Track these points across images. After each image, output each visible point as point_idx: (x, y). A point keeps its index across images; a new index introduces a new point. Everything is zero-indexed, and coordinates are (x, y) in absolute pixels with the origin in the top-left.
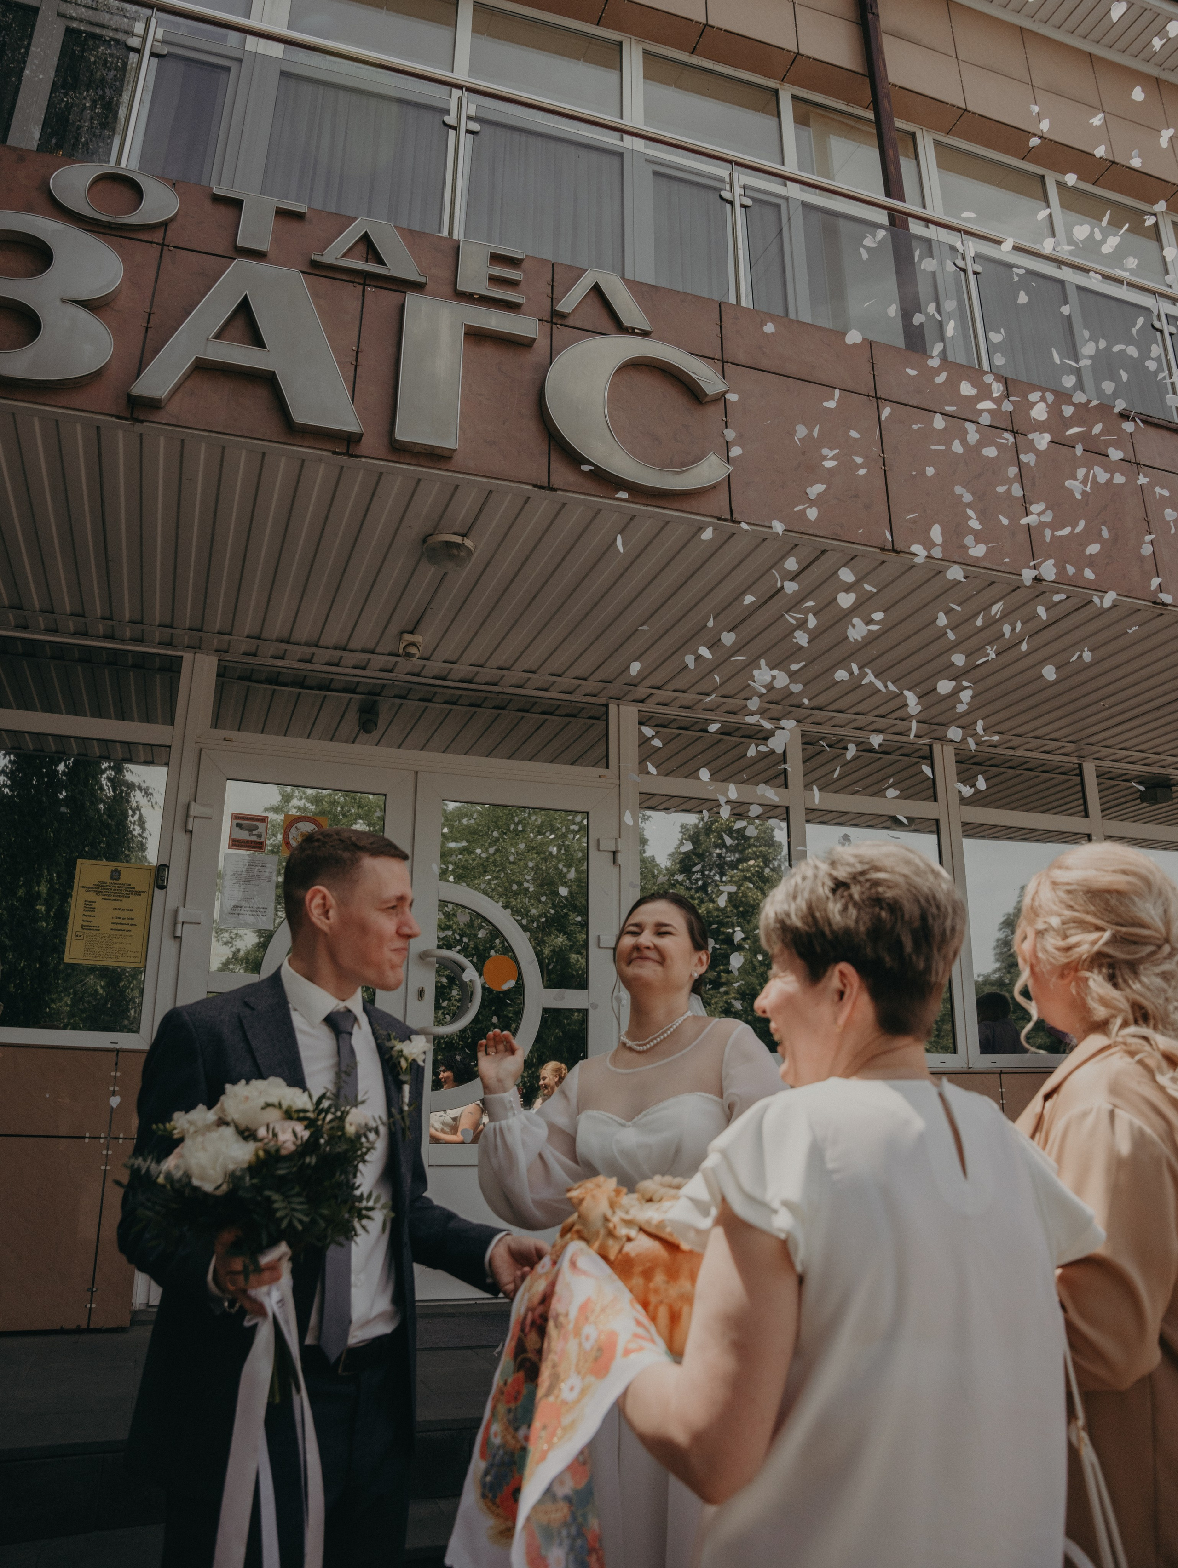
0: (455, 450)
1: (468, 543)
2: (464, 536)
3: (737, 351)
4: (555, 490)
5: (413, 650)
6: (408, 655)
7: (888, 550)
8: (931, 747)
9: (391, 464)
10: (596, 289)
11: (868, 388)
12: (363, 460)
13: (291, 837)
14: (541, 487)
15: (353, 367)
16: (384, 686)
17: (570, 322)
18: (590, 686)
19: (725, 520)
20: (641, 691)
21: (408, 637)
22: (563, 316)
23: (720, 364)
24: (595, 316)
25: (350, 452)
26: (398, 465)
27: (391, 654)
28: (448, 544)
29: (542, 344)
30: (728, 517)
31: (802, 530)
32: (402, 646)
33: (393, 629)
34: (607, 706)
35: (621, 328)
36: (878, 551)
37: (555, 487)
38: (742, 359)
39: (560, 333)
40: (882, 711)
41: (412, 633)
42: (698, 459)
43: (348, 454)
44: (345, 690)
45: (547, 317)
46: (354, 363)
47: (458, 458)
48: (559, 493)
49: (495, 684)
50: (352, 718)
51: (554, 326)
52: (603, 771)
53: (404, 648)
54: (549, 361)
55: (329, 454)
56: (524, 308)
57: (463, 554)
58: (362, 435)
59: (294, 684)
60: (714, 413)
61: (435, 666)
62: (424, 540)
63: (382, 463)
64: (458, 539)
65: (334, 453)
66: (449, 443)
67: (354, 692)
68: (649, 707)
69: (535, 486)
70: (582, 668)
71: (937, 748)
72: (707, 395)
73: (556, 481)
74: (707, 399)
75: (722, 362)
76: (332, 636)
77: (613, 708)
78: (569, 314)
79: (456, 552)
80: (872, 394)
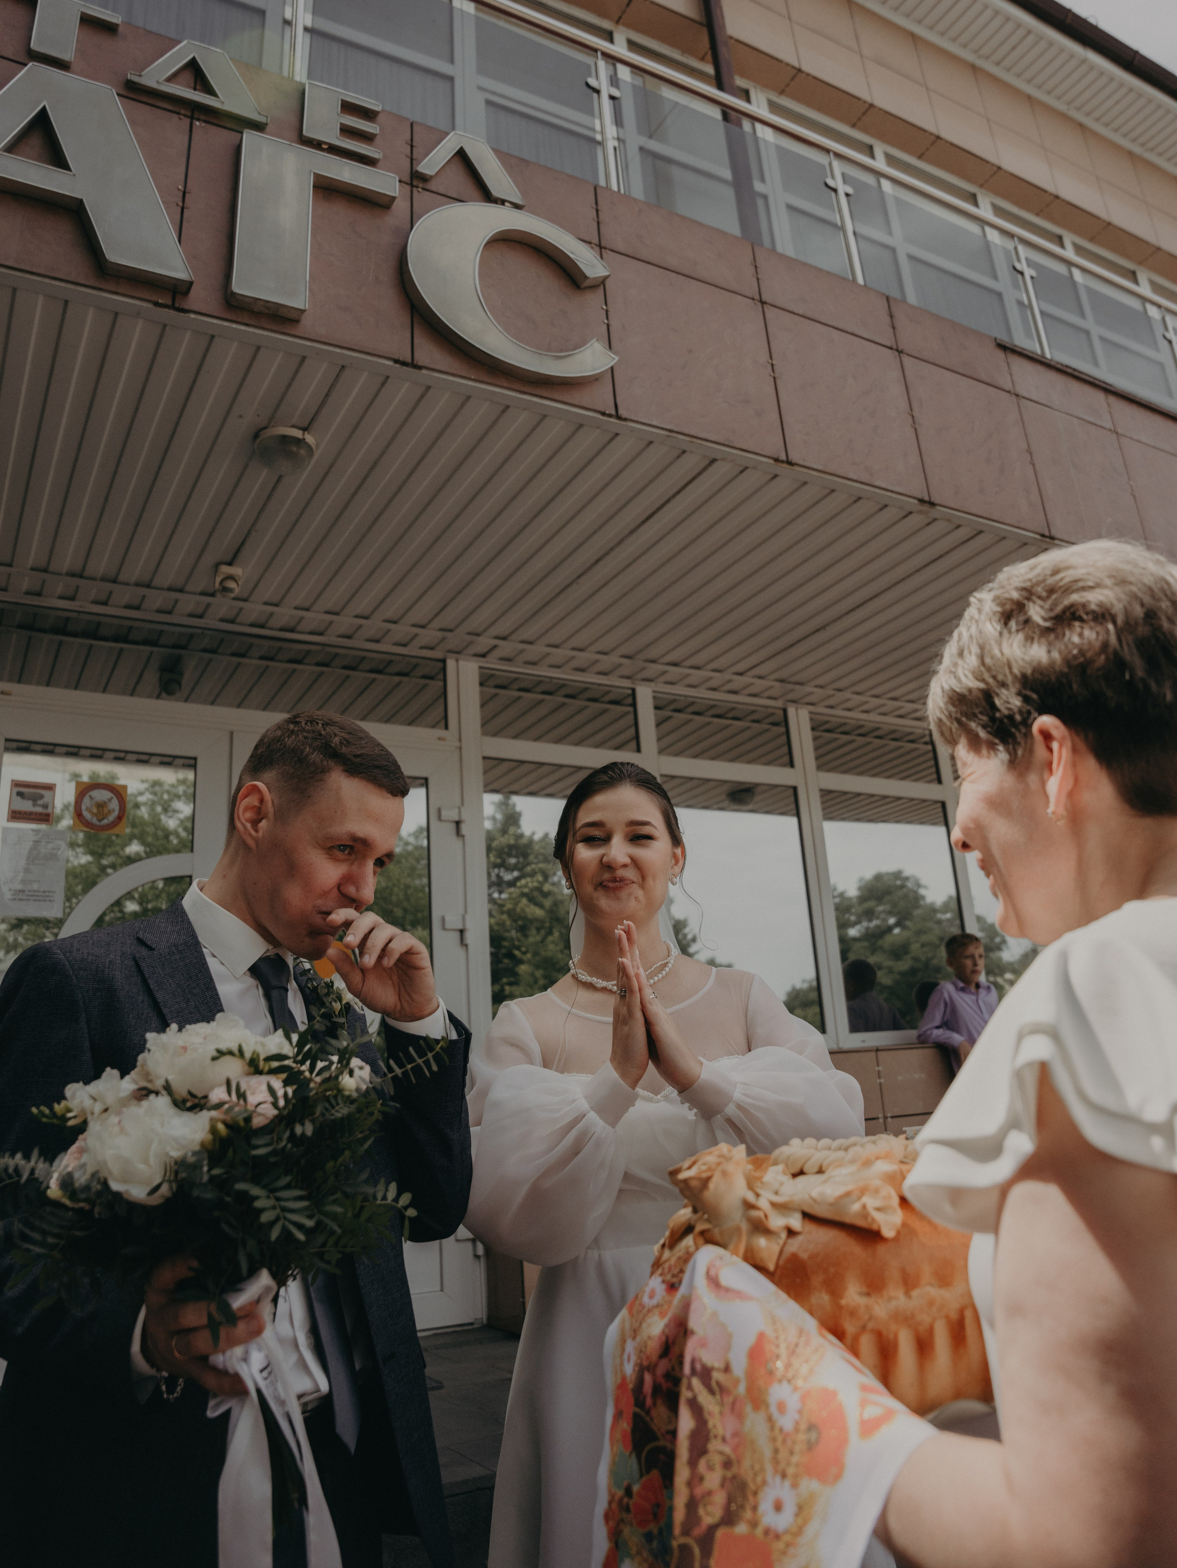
0: (303, 311)
1: (310, 439)
2: (305, 429)
3: (614, 236)
4: (420, 368)
5: (231, 584)
6: (225, 590)
7: (782, 462)
8: (785, 711)
9: (226, 324)
10: (461, 155)
11: (753, 291)
12: (192, 316)
13: (83, 807)
14: (404, 364)
15: (179, 209)
16: (191, 636)
17: (432, 186)
18: (429, 636)
19: (610, 416)
20: (484, 643)
21: (225, 569)
22: (424, 179)
23: (598, 249)
24: (458, 180)
25: (177, 305)
26: (234, 326)
27: (203, 594)
28: (285, 439)
29: (401, 207)
30: (613, 412)
31: (693, 433)
32: (218, 579)
33: (208, 560)
34: (444, 661)
35: (487, 196)
36: (771, 461)
37: (420, 363)
38: (621, 247)
39: (421, 197)
40: (740, 667)
41: (230, 564)
42: (580, 344)
43: (173, 307)
44: (145, 642)
45: (407, 178)
46: (181, 204)
47: (307, 322)
48: (424, 371)
49: (321, 634)
50: (152, 677)
51: (415, 189)
52: (440, 732)
53: (221, 582)
54: (409, 226)
55: (150, 306)
56: (380, 164)
57: (303, 452)
58: (191, 283)
59: (85, 634)
60: (594, 299)
61: (254, 610)
62: (256, 435)
63: (215, 321)
64: (298, 434)
65: (156, 304)
66: (298, 302)
67: (155, 644)
68: (491, 663)
69: (396, 361)
70: (421, 613)
71: (791, 711)
72: (586, 277)
73: (422, 357)
74: (587, 283)
75: (601, 248)
76: (135, 570)
77: (451, 664)
78: (431, 177)
79: (294, 449)
80: (757, 297)
